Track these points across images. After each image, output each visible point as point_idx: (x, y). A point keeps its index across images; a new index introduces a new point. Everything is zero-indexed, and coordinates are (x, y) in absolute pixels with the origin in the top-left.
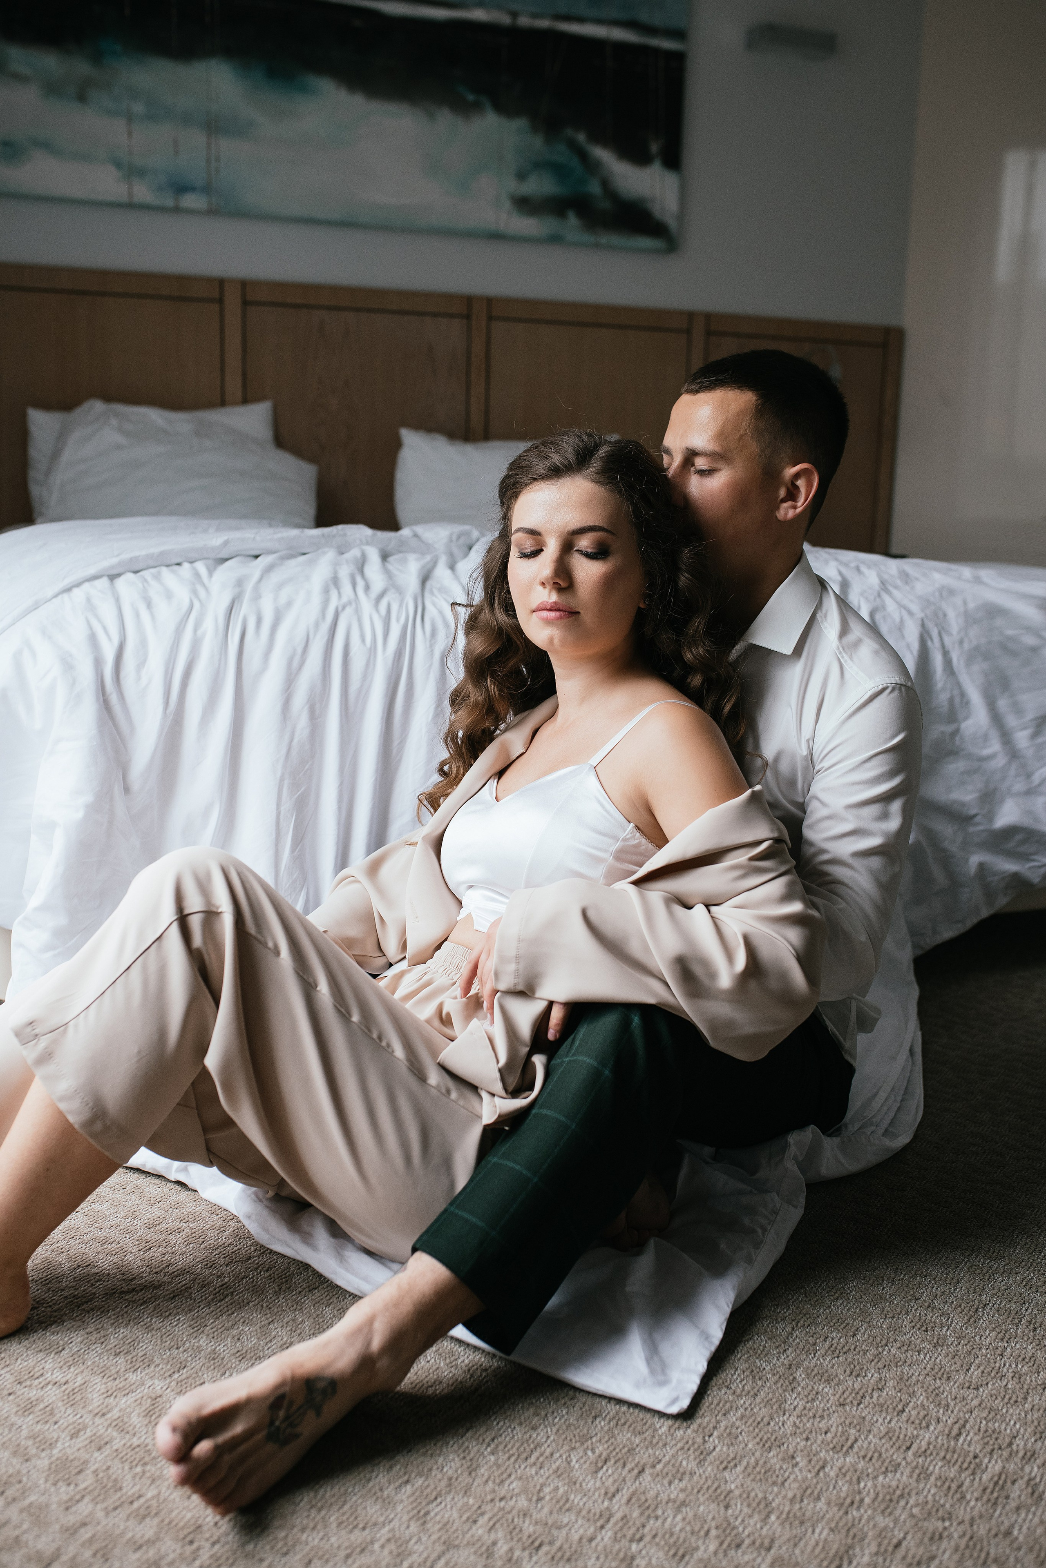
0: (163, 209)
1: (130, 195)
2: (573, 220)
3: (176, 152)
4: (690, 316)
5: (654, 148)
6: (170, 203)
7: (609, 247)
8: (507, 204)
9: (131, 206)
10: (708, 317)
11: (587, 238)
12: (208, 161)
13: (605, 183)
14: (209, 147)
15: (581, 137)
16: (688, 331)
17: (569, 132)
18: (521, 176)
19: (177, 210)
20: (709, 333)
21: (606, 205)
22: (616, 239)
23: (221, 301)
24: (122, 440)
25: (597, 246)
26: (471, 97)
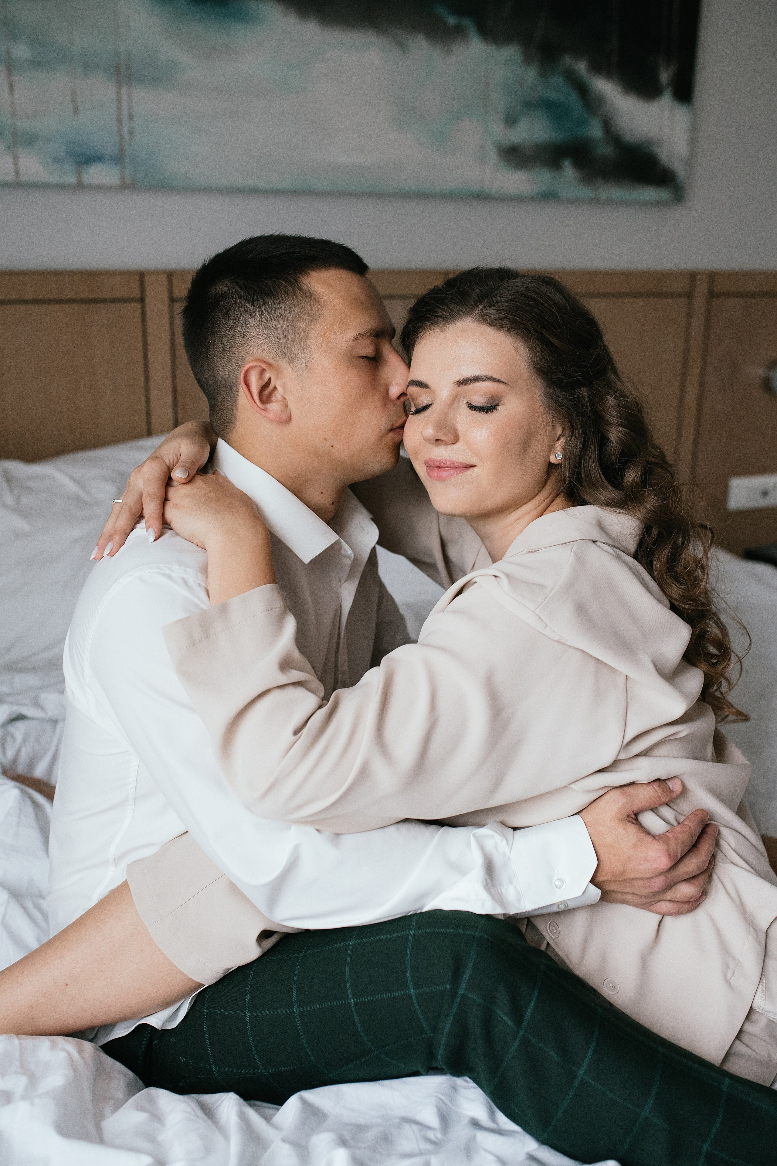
0: (63, 187)
1: (17, 172)
2: (569, 171)
3: (76, 110)
4: (693, 276)
5: (665, 76)
6: (71, 179)
7: (610, 202)
8: (493, 156)
9: (18, 185)
10: (712, 276)
11: (585, 192)
12: (119, 120)
13: (607, 125)
14: (119, 101)
15: (582, 67)
16: (690, 295)
17: (568, 60)
18: (511, 120)
19: (80, 186)
20: (712, 295)
21: (606, 150)
22: (617, 192)
23: (142, 300)
24: (21, 524)
25: (596, 201)
26: (452, 20)
